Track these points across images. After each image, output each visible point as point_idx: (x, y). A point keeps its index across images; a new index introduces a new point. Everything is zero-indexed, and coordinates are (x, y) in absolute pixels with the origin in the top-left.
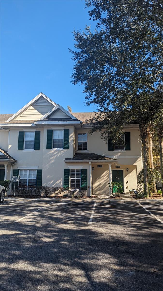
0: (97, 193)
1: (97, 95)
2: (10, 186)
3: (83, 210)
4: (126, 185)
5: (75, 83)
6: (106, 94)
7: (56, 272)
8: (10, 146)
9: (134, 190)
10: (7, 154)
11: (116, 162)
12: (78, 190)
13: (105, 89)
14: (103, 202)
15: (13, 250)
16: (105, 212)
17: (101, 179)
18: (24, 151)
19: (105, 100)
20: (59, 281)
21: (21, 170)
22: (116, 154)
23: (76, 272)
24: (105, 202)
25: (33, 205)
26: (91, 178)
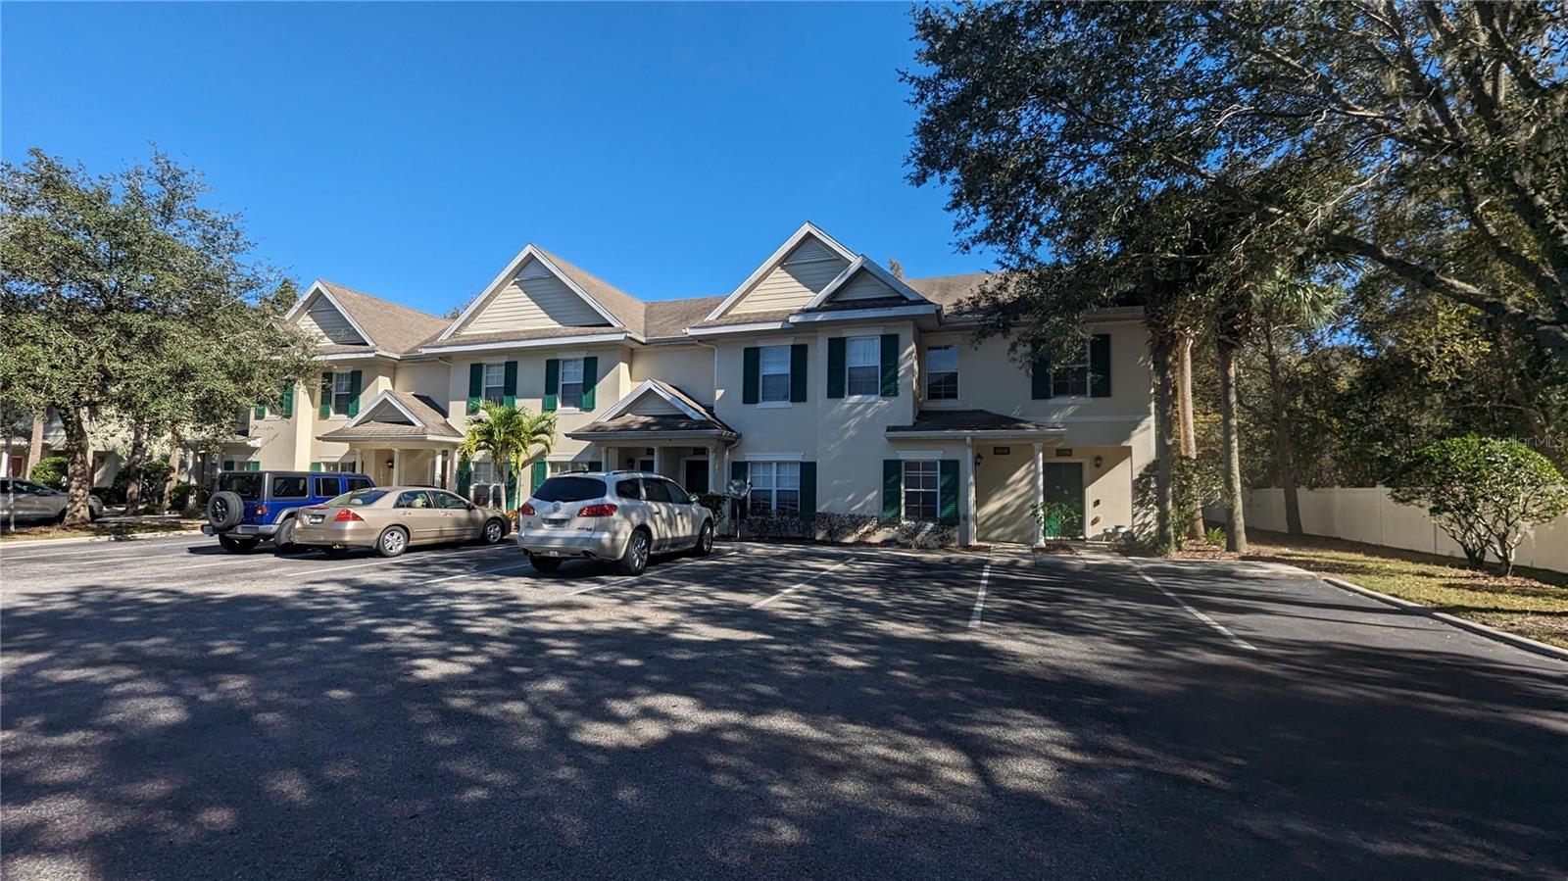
0: (994, 535)
1: (996, 211)
2: (726, 508)
3: (949, 586)
4: (1090, 513)
5: (920, 180)
6: (1026, 208)
7: (881, 751)
8: (719, 393)
9: (1123, 530)
10: (713, 415)
11: (1059, 436)
12: (931, 525)
13: (1023, 193)
14: (1013, 565)
15: (752, 681)
16: (1022, 594)
17: (1009, 489)
18: (761, 405)
19: (1023, 229)
20: (895, 775)
21: (753, 463)
22: (1060, 408)
23: (940, 755)
24: (1020, 565)
25: (795, 564)
26: (973, 490)
